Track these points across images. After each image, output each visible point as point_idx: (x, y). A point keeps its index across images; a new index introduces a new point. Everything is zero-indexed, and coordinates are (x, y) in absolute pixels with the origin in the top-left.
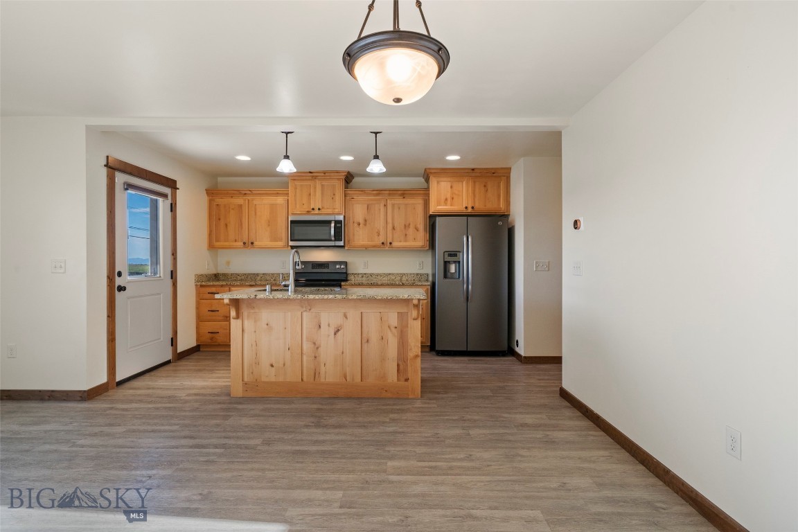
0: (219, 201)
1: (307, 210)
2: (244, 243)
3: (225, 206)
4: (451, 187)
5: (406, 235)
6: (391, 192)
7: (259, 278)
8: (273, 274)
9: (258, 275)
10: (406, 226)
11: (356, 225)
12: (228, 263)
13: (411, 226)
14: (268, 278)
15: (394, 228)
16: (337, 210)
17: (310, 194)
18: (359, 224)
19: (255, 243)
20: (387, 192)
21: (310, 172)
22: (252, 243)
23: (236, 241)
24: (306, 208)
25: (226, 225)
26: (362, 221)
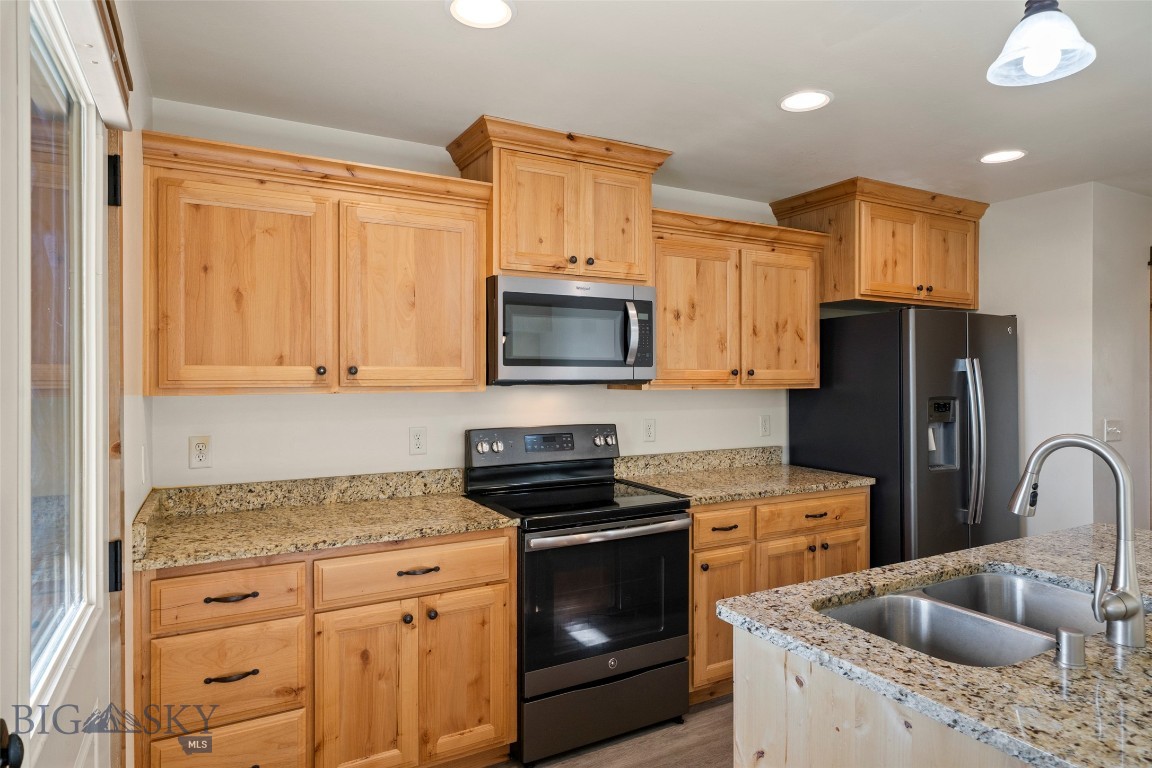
0: (200, 189)
1: (552, 261)
2: (321, 371)
3: (233, 214)
4: (894, 235)
5: (779, 350)
6: (754, 231)
7: (332, 496)
8: (384, 477)
9: (329, 482)
10: (779, 328)
11: (670, 316)
12: (202, 446)
13: (789, 326)
14: (368, 491)
15: (755, 332)
16: (636, 271)
17: (560, 210)
18: (677, 316)
19: (361, 368)
20: (746, 230)
21: (571, 137)
22: (353, 371)
23: (280, 361)
24: (548, 255)
25: (238, 296)
26: (684, 309)
